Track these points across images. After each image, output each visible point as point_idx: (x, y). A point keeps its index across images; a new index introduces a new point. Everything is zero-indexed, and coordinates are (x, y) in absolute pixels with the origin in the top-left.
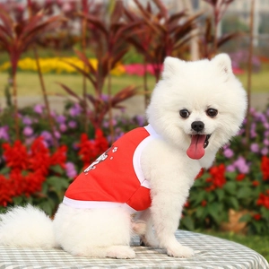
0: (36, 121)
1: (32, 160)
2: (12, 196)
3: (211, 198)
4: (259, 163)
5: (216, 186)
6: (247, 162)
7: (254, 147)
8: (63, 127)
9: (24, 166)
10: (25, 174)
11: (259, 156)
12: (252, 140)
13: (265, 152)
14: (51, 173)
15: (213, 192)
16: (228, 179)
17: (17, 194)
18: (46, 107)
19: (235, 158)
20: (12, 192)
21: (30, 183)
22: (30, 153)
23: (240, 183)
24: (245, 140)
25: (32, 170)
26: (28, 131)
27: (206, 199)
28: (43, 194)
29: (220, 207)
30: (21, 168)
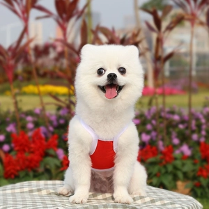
0: (36, 119)
1: (32, 145)
2: (18, 171)
3: (163, 171)
4: (198, 148)
5: (167, 162)
6: (190, 147)
7: (195, 137)
8: (55, 123)
9: (27, 149)
10: (27, 155)
11: (198, 143)
12: (193, 132)
13: (202, 140)
14: (46, 155)
15: (165, 167)
16: (175, 159)
17: (22, 169)
18: (43, 109)
19: (181, 144)
20: (18, 168)
21: (31, 161)
22: (31, 140)
23: (185, 161)
24: (188, 132)
25: (32, 152)
26: (30, 126)
27: (160, 171)
28: (41, 169)
29: (170, 178)
30: (24, 151)
